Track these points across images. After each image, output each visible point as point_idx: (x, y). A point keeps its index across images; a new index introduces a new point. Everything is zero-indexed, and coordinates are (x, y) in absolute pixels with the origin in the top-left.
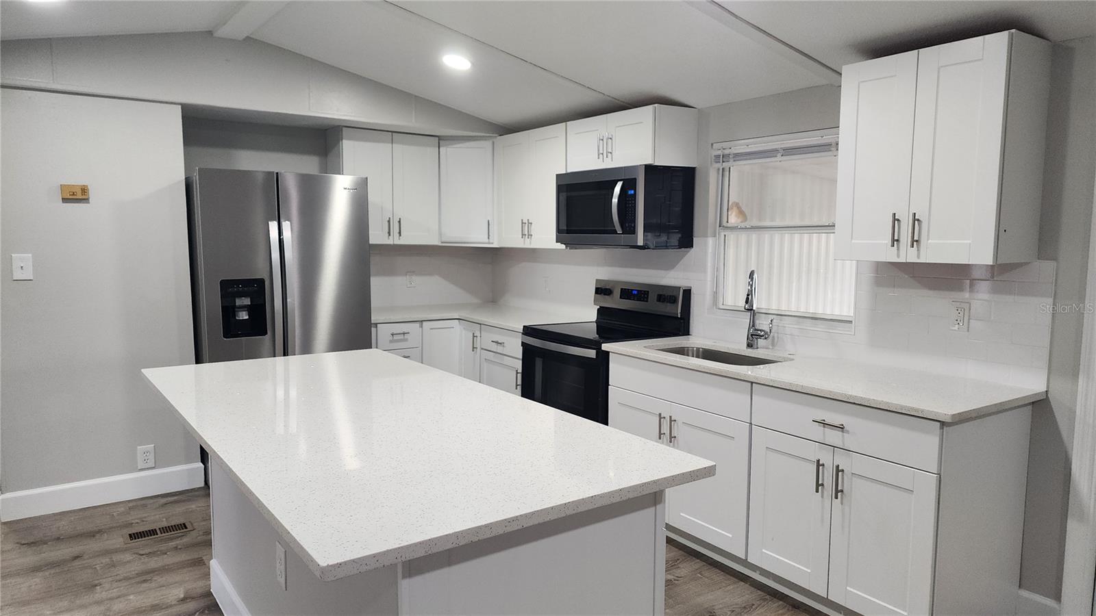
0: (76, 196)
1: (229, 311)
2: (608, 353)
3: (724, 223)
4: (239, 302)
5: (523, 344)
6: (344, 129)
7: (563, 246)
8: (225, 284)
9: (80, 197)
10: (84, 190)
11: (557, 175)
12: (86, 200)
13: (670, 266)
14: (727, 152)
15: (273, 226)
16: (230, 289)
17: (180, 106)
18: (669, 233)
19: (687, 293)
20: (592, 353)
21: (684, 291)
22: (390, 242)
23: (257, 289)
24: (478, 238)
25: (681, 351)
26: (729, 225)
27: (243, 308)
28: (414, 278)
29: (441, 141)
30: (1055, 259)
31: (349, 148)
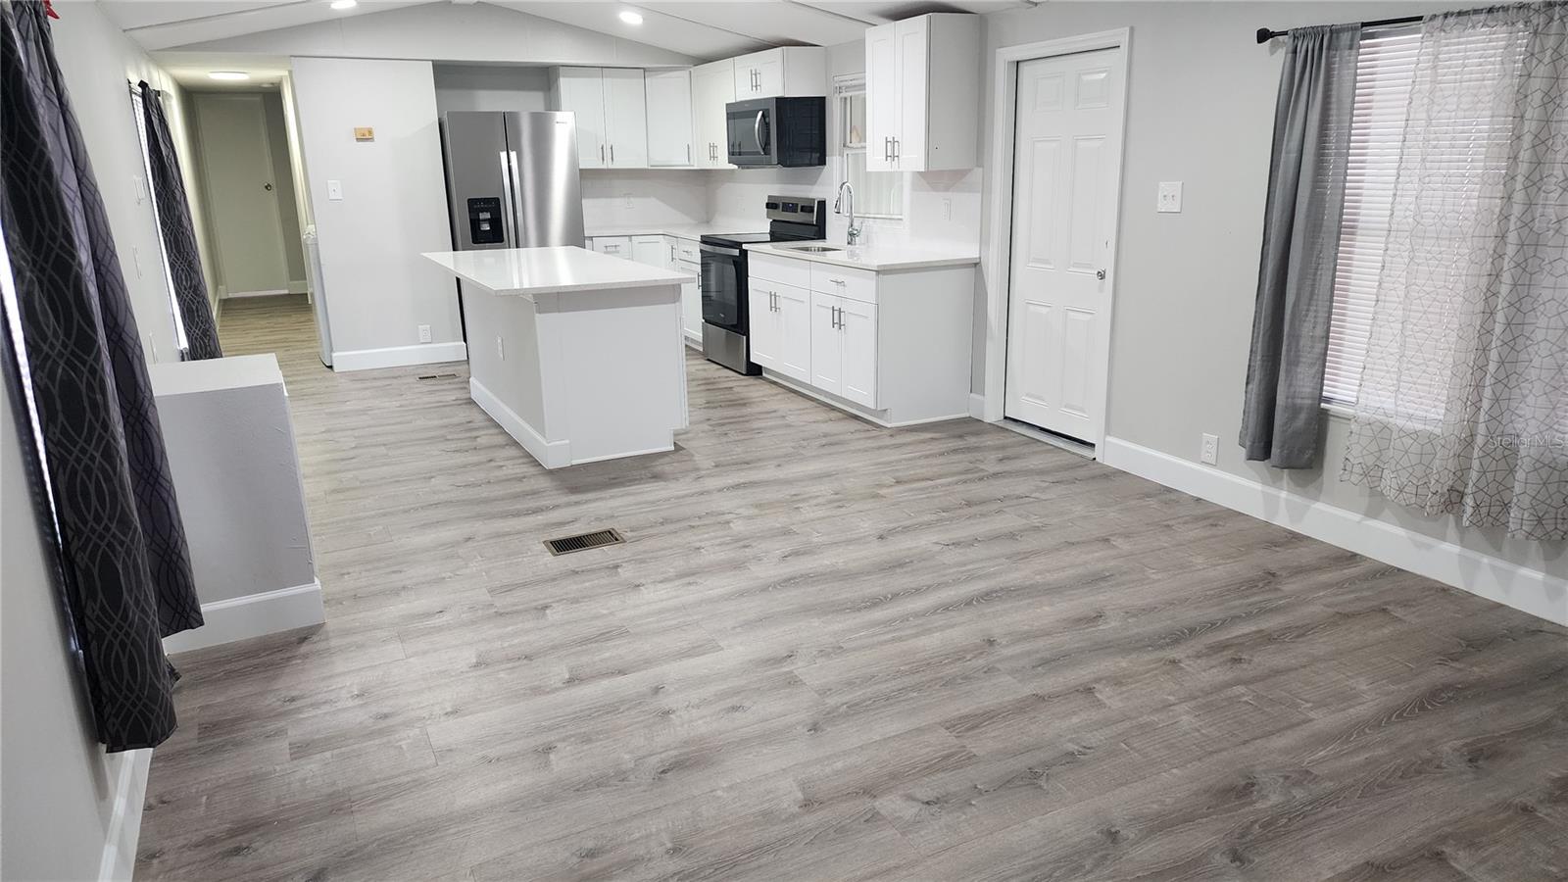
0: (365, 137)
1: (475, 223)
2: (746, 251)
3: (848, 144)
4: (482, 216)
5: (701, 251)
6: (561, 68)
7: (736, 167)
8: (471, 202)
9: (367, 137)
10: (370, 132)
11: (727, 105)
12: (371, 139)
13: (813, 182)
14: (842, 84)
15: (503, 155)
16: (475, 205)
17: (431, 63)
18: (811, 152)
19: (822, 204)
20: (736, 252)
21: (819, 202)
22: (604, 167)
23: (494, 205)
24: (679, 161)
25: (807, 249)
26: (850, 145)
27: (485, 220)
28: (632, 199)
29: (646, 74)
30: (983, 167)
31: (566, 85)
